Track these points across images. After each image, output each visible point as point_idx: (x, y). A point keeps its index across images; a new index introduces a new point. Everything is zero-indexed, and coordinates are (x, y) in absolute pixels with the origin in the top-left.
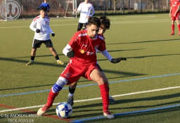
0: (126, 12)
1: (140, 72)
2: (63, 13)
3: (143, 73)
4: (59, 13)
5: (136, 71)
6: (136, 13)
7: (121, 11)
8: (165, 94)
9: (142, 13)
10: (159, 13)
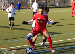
0: (53, 7)
1: (59, 32)
2: (27, 7)
3: (60, 33)
4: (25, 7)
5: (57, 32)
6: (57, 7)
7: (51, 7)
8: (70, 41)
9: (60, 7)
10: (67, 7)
